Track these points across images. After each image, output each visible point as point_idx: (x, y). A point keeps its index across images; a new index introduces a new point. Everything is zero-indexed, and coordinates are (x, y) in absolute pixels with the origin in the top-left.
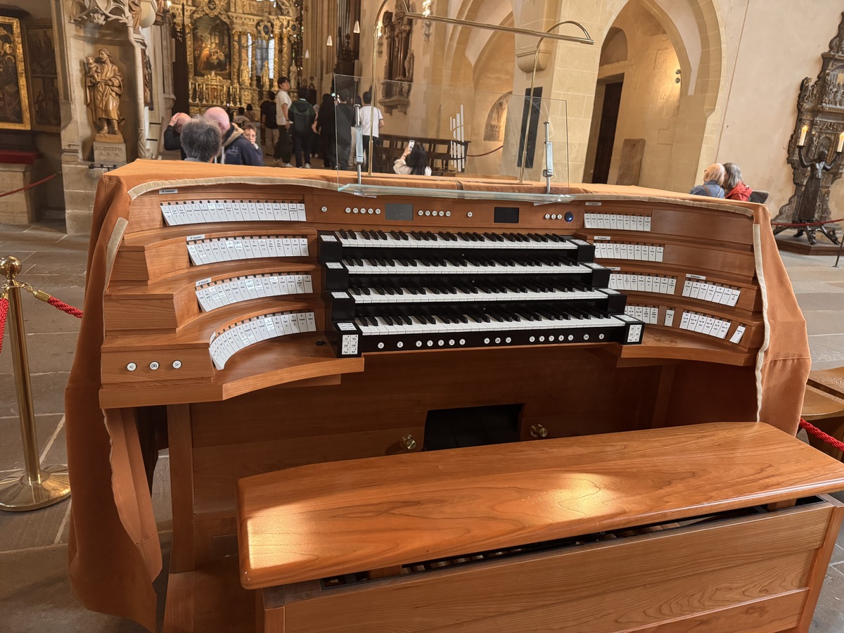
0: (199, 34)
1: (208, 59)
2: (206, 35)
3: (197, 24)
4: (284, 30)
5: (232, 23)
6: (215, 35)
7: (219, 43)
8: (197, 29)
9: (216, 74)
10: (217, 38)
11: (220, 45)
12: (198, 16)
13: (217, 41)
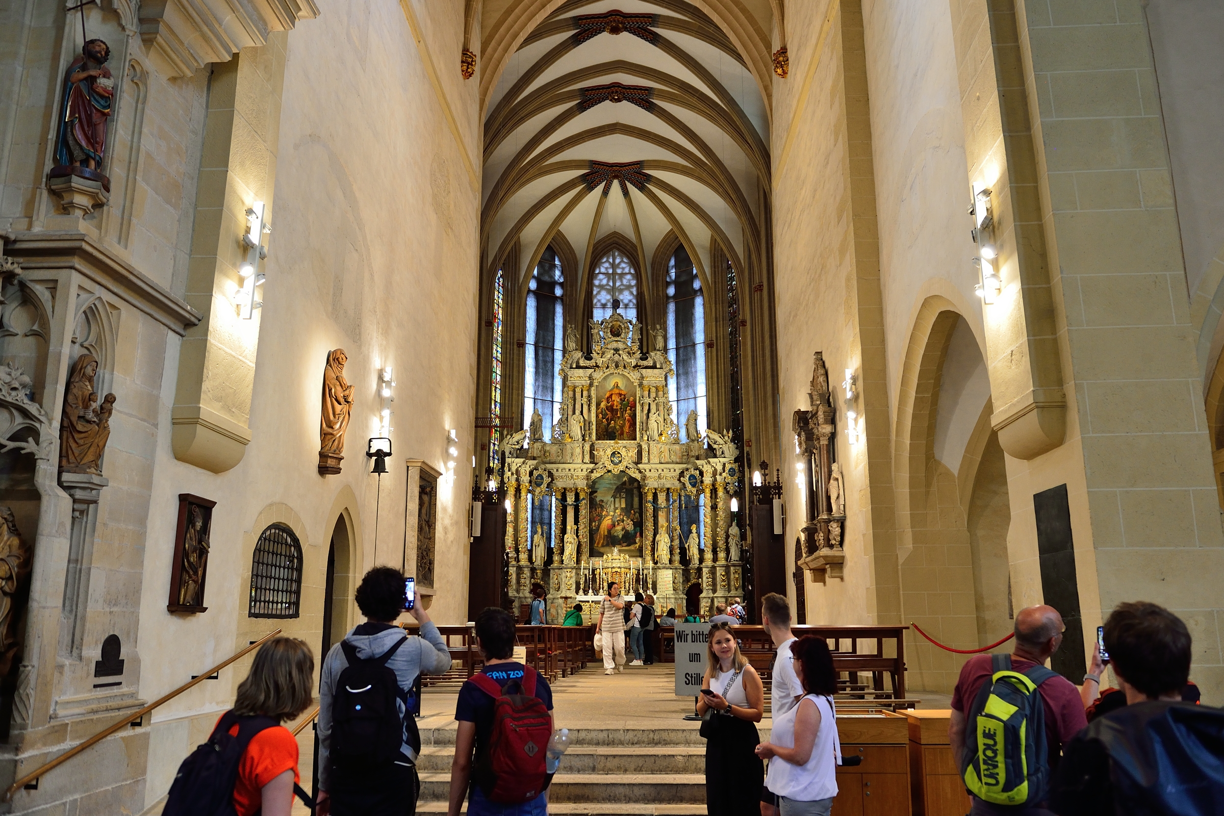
0: (598, 499)
1: (609, 531)
2: (608, 498)
3: (597, 486)
4: (718, 477)
5: (644, 478)
6: (621, 497)
7: (626, 508)
8: (596, 492)
9: (620, 551)
10: (623, 501)
11: (627, 511)
12: (598, 475)
13: (623, 506)
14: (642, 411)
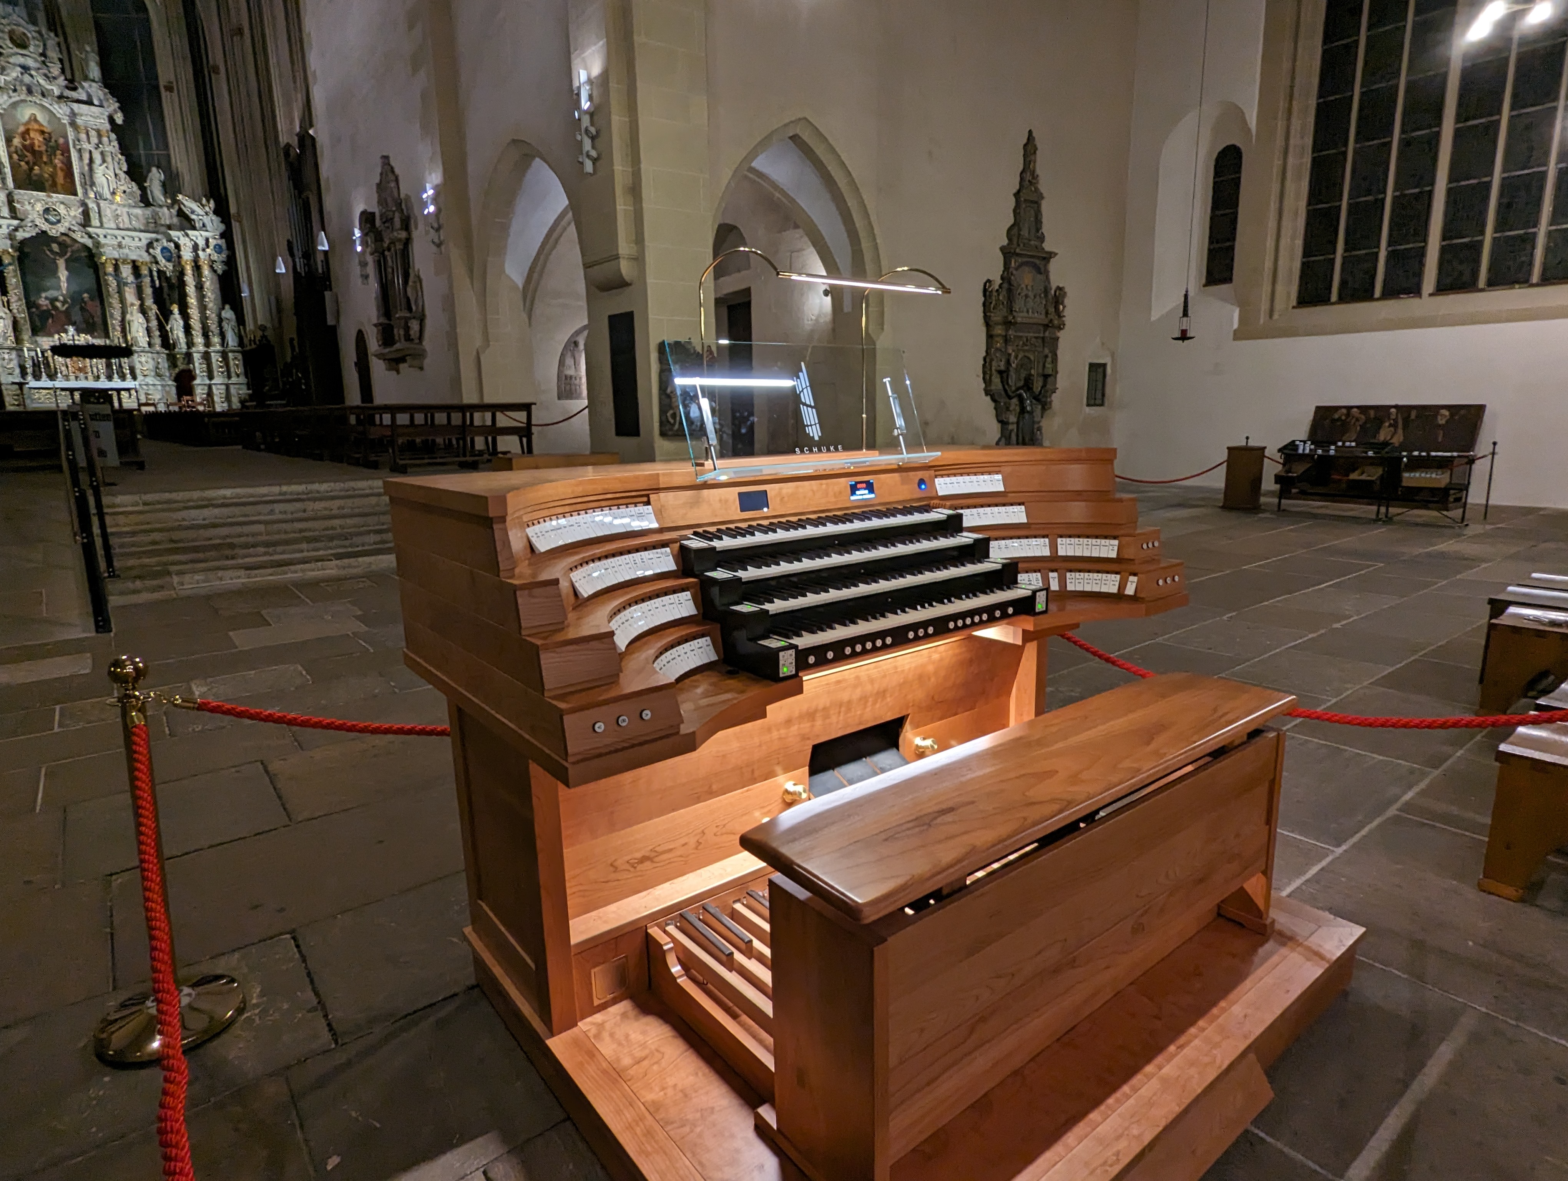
4: (200, 253)
5: (98, 244)
12: (27, 235)
14: (81, 158)
